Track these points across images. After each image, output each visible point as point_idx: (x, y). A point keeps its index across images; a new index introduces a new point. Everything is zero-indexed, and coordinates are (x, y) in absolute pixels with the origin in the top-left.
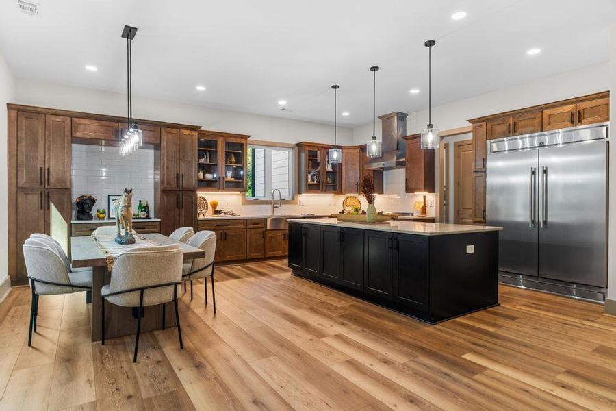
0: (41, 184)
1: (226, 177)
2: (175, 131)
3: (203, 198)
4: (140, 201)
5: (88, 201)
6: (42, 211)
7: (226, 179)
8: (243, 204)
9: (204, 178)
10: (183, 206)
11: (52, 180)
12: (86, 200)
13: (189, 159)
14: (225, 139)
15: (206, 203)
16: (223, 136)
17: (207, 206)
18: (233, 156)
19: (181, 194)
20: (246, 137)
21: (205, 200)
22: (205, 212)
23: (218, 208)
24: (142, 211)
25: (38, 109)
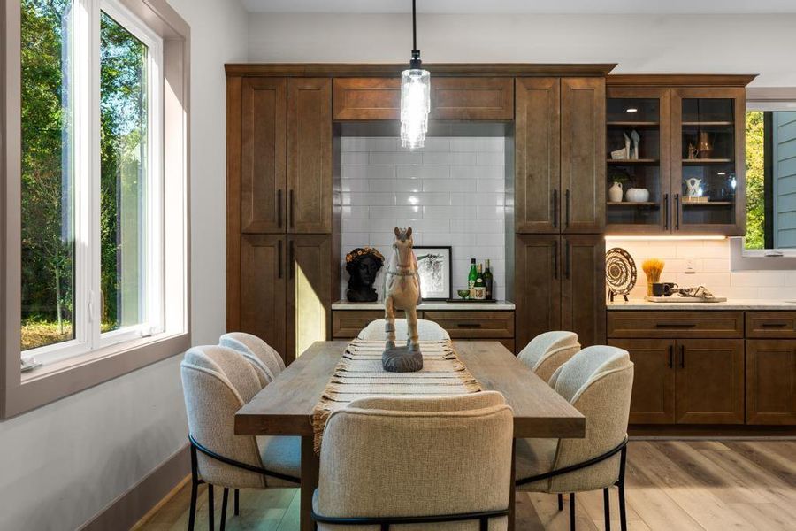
0: (280, 225)
1: (686, 192)
2: (548, 83)
3: (622, 252)
4: (473, 261)
5: (367, 261)
6: (282, 281)
7: (684, 201)
8: (733, 270)
9: (624, 198)
10: (567, 274)
11: (299, 215)
12: (363, 257)
13: (584, 152)
14: (679, 93)
15: (633, 265)
16: (674, 85)
17: (634, 274)
18: (704, 136)
19: (564, 240)
20: (743, 80)
21: (628, 257)
22: (629, 289)
23: (664, 279)
24: (476, 285)
25: (276, 69)
